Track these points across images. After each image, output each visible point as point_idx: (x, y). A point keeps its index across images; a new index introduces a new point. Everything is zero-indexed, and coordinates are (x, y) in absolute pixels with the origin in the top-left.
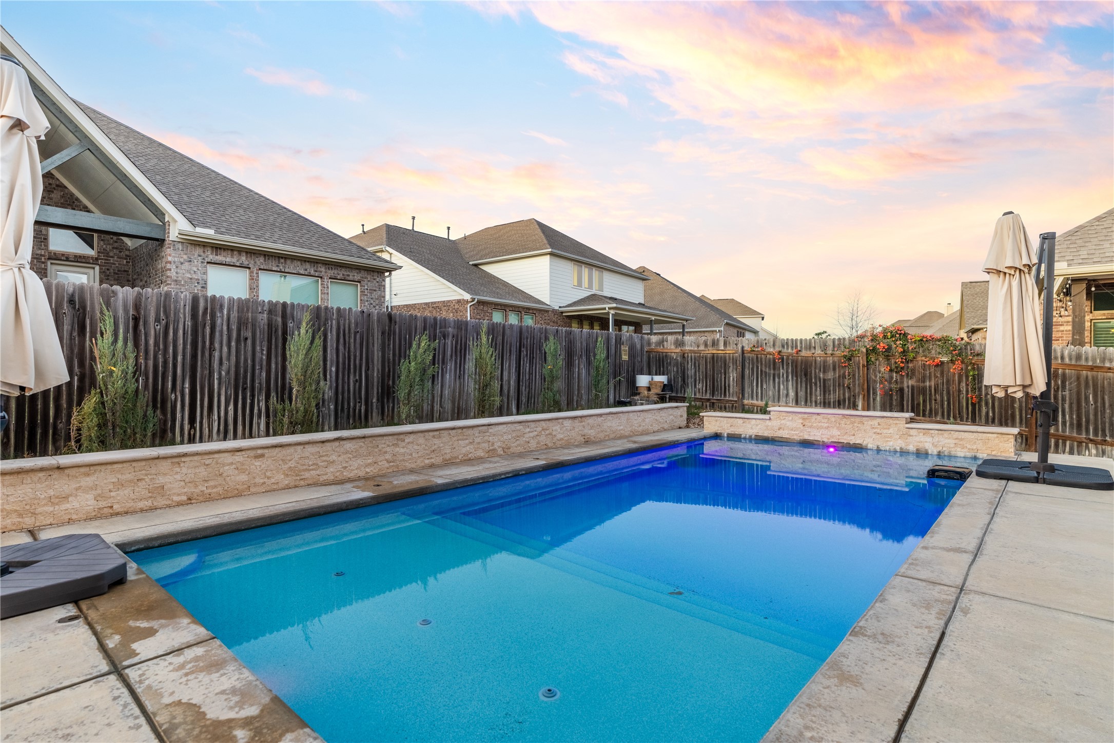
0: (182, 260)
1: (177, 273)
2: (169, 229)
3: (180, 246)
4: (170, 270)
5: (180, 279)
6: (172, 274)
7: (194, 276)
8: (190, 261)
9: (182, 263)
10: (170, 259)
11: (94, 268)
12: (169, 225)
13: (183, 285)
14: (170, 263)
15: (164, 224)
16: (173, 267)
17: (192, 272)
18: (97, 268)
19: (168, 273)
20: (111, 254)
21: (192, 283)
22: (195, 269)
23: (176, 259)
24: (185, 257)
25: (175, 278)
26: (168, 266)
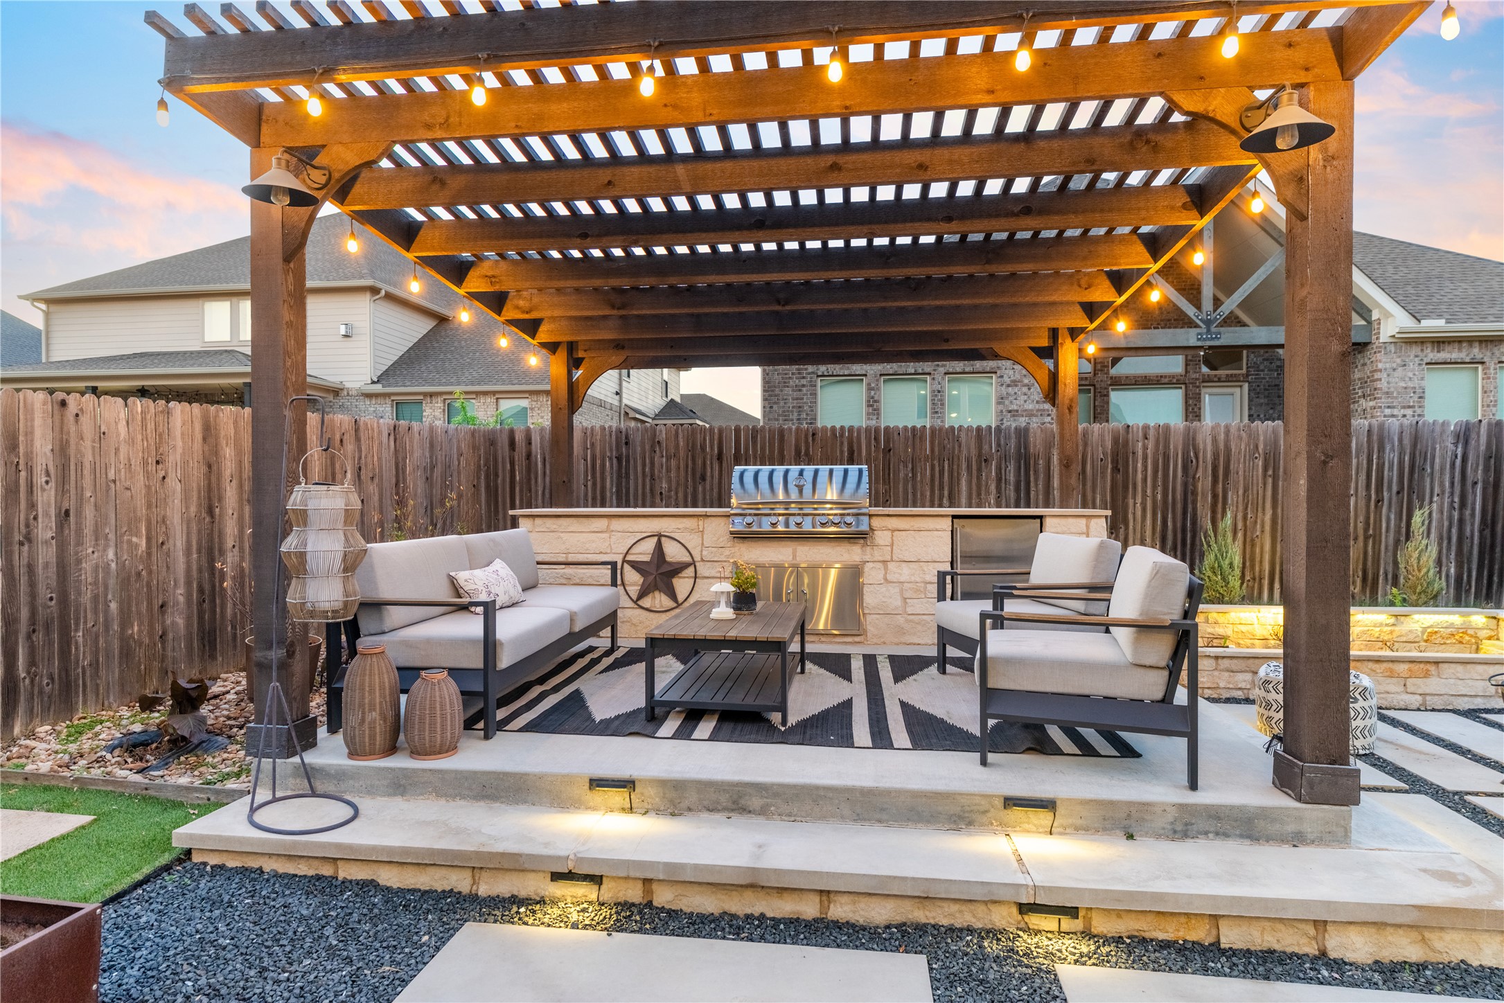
0: (1394, 365)
1: (1388, 383)
2: (1379, 329)
3: (1392, 348)
4: (1380, 380)
5: (1392, 389)
6: (1383, 385)
7: (1410, 384)
8: (1405, 365)
9: (1394, 370)
10: (1380, 366)
11: (1241, 386)
12: (1379, 324)
13: (1396, 398)
14: (1380, 371)
15: (1369, 322)
16: (1384, 375)
17: (1407, 379)
18: (1246, 386)
19: (1378, 385)
20: (1262, 367)
21: (1407, 393)
22: (1410, 375)
23: (1388, 366)
24: (1399, 361)
25: (1386, 390)
26: (1377, 376)
